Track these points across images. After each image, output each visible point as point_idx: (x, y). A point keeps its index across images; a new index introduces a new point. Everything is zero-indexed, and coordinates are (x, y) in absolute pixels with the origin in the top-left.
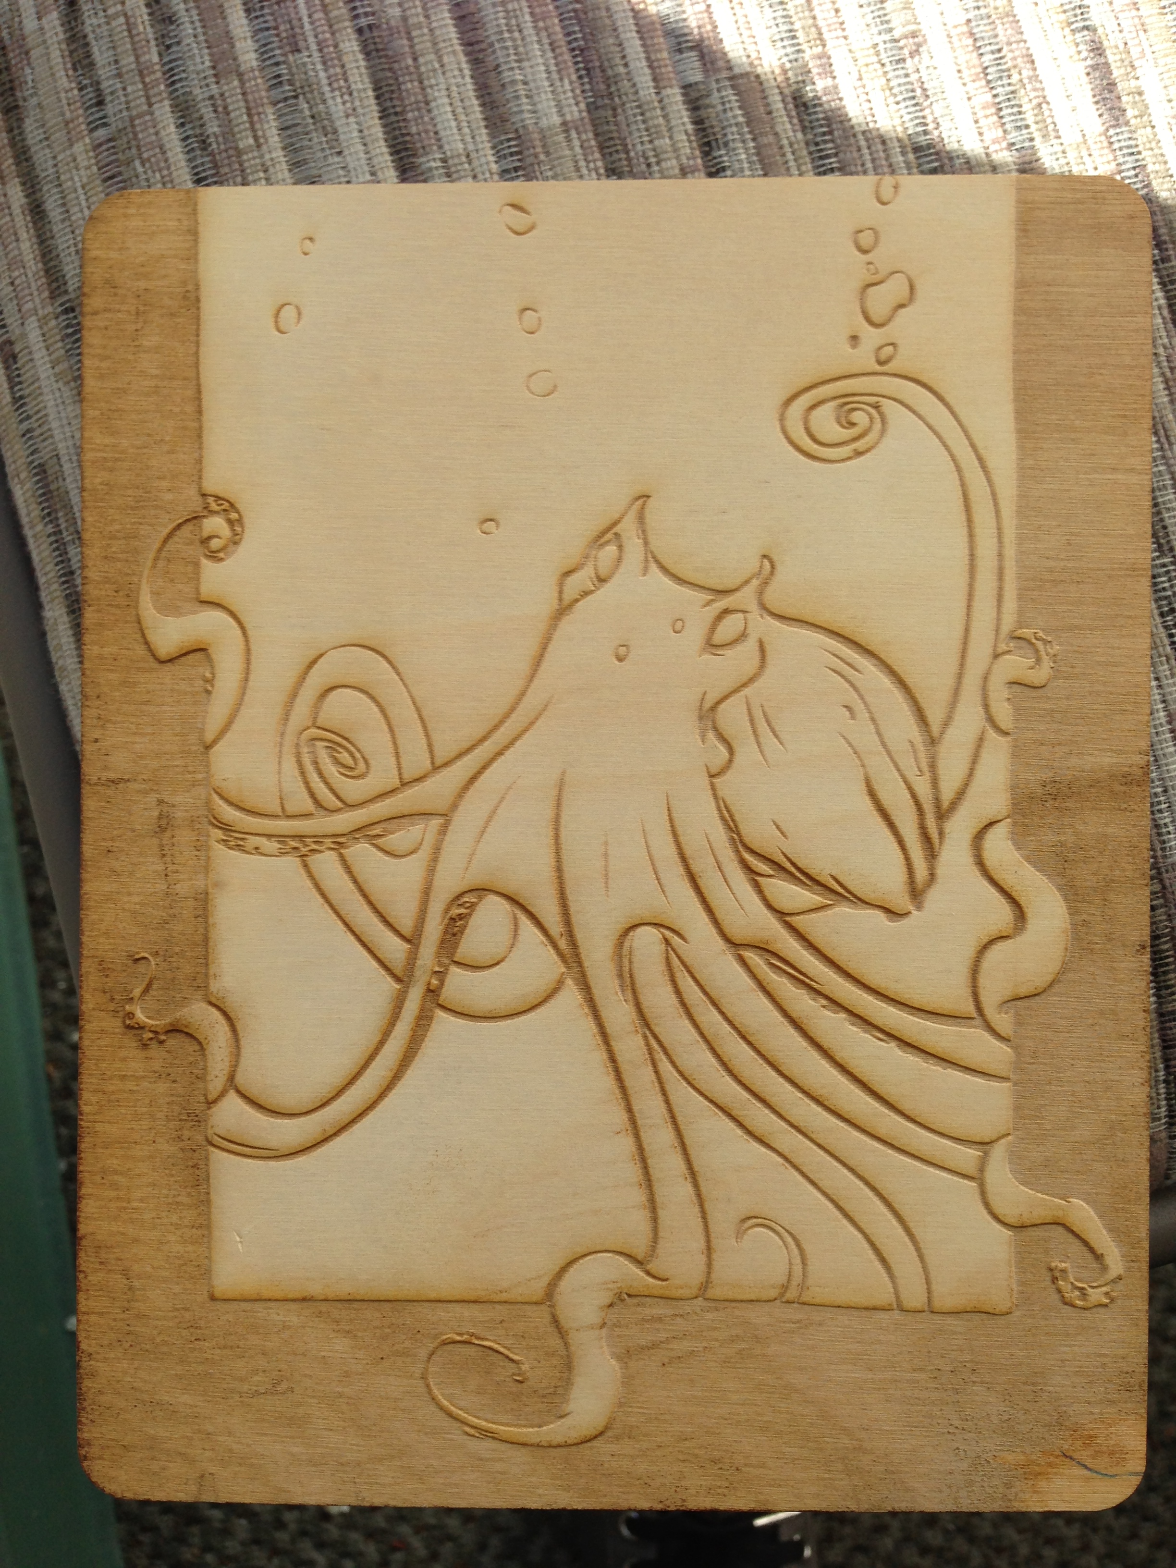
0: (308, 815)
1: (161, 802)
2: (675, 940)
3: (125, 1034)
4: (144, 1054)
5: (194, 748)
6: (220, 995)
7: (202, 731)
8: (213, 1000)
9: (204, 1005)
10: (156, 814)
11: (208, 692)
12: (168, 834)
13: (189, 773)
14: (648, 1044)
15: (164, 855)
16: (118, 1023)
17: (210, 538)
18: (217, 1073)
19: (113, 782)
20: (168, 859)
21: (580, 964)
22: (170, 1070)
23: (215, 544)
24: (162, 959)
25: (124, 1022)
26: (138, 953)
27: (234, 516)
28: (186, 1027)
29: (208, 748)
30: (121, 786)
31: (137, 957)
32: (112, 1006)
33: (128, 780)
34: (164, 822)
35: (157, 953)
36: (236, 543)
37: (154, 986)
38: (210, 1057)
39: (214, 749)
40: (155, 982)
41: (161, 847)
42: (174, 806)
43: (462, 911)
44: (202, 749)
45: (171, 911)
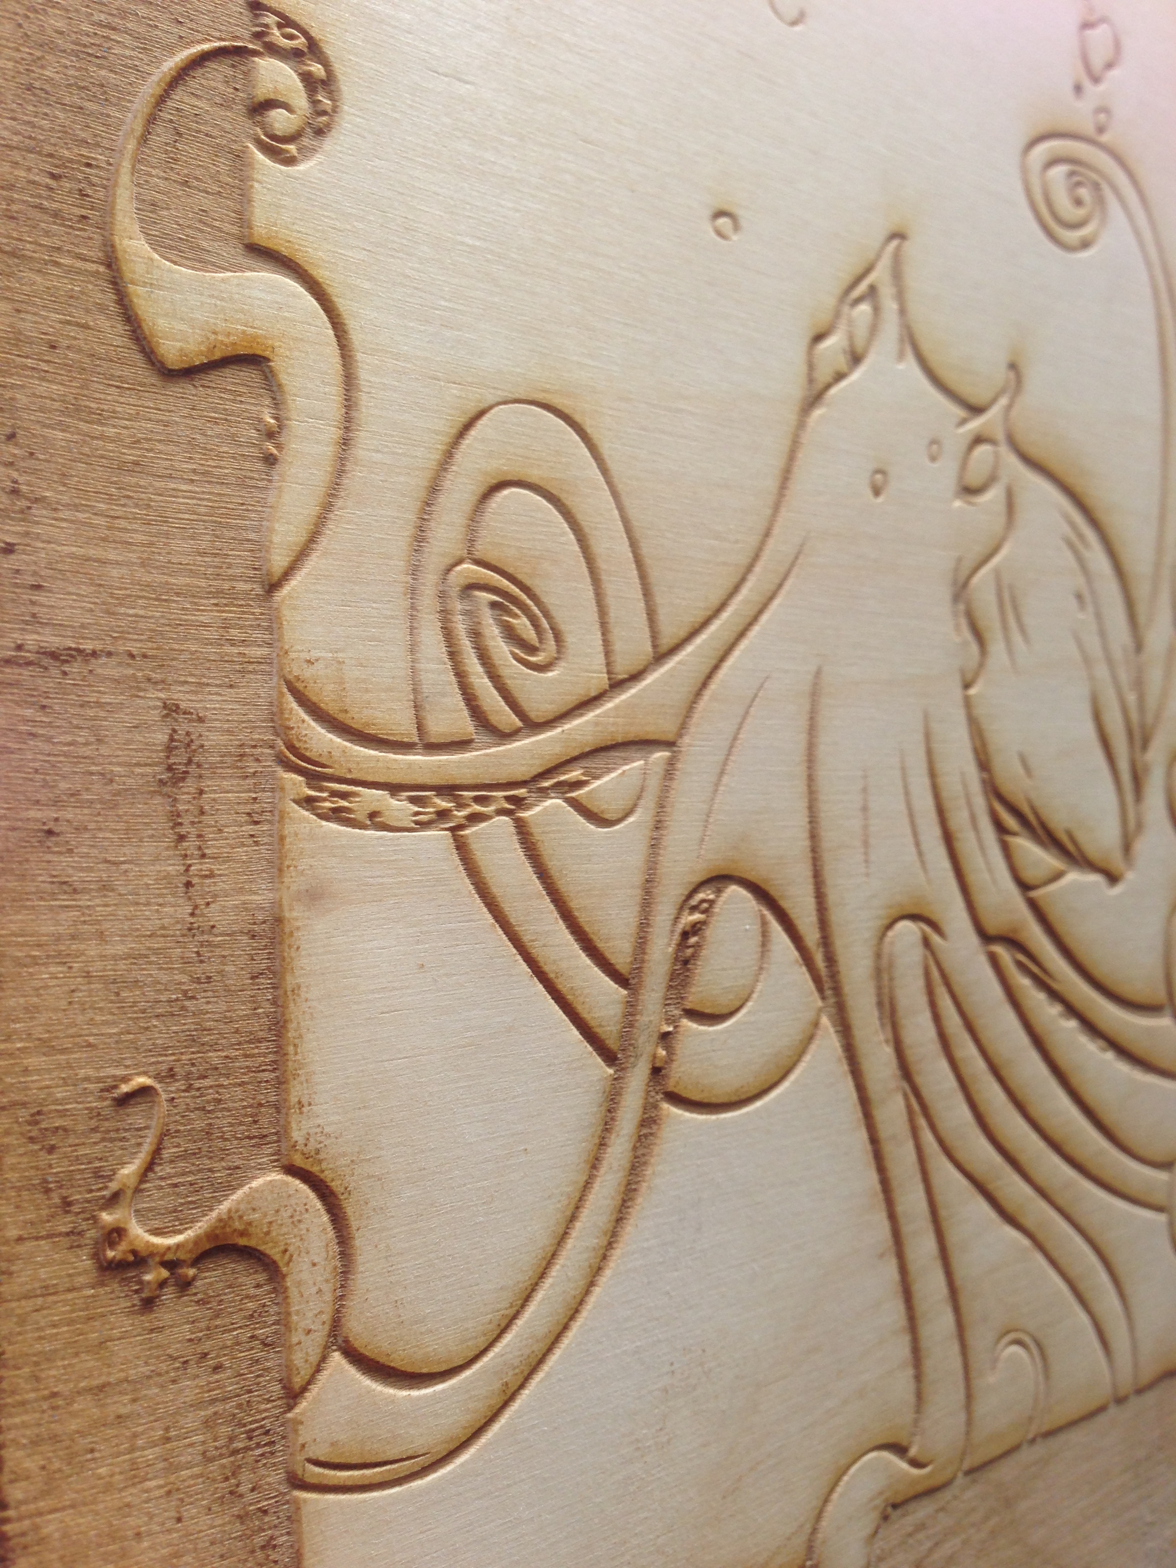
0: (462, 744)
1: (171, 710)
2: (935, 938)
3: (102, 1284)
4: (145, 1320)
5: (242, 586)
6: (312, 1145)
7: (260, 548)
8: (298, 1161)
9: (276, 1176)
10: (161, 737)
11: (270, 460)
12: (190, 786)
13: (232, 643)
14: (909, 1107)
15: (182, 838)
16: (84, 1262)
17: (269, 104)
18: (307, 1323)
19: (54, 655)
20: (190, 845)
21: (837, 990)
22: (206, 1346)
23: (279, 120)
24: (181, 1085)
25: (96, 1256)
26: (125, 1079)
27: (317, 69)
28: (243, 1234)
29: (273, 586)
30: (75, 668)
31: (125, 1088)
32: (64, 1224)
33: (94, 654)
34: (179, 759)
35: (171, 1074)
36: (320, 132)
37: (166, 1154)
38: (293, 1292)
39: (286, 590)
40: (167, 1142)
41: (175, 819)
42: (201, 720)
43: (697, 917)
44: (259, 590)
45: (199, 970)
